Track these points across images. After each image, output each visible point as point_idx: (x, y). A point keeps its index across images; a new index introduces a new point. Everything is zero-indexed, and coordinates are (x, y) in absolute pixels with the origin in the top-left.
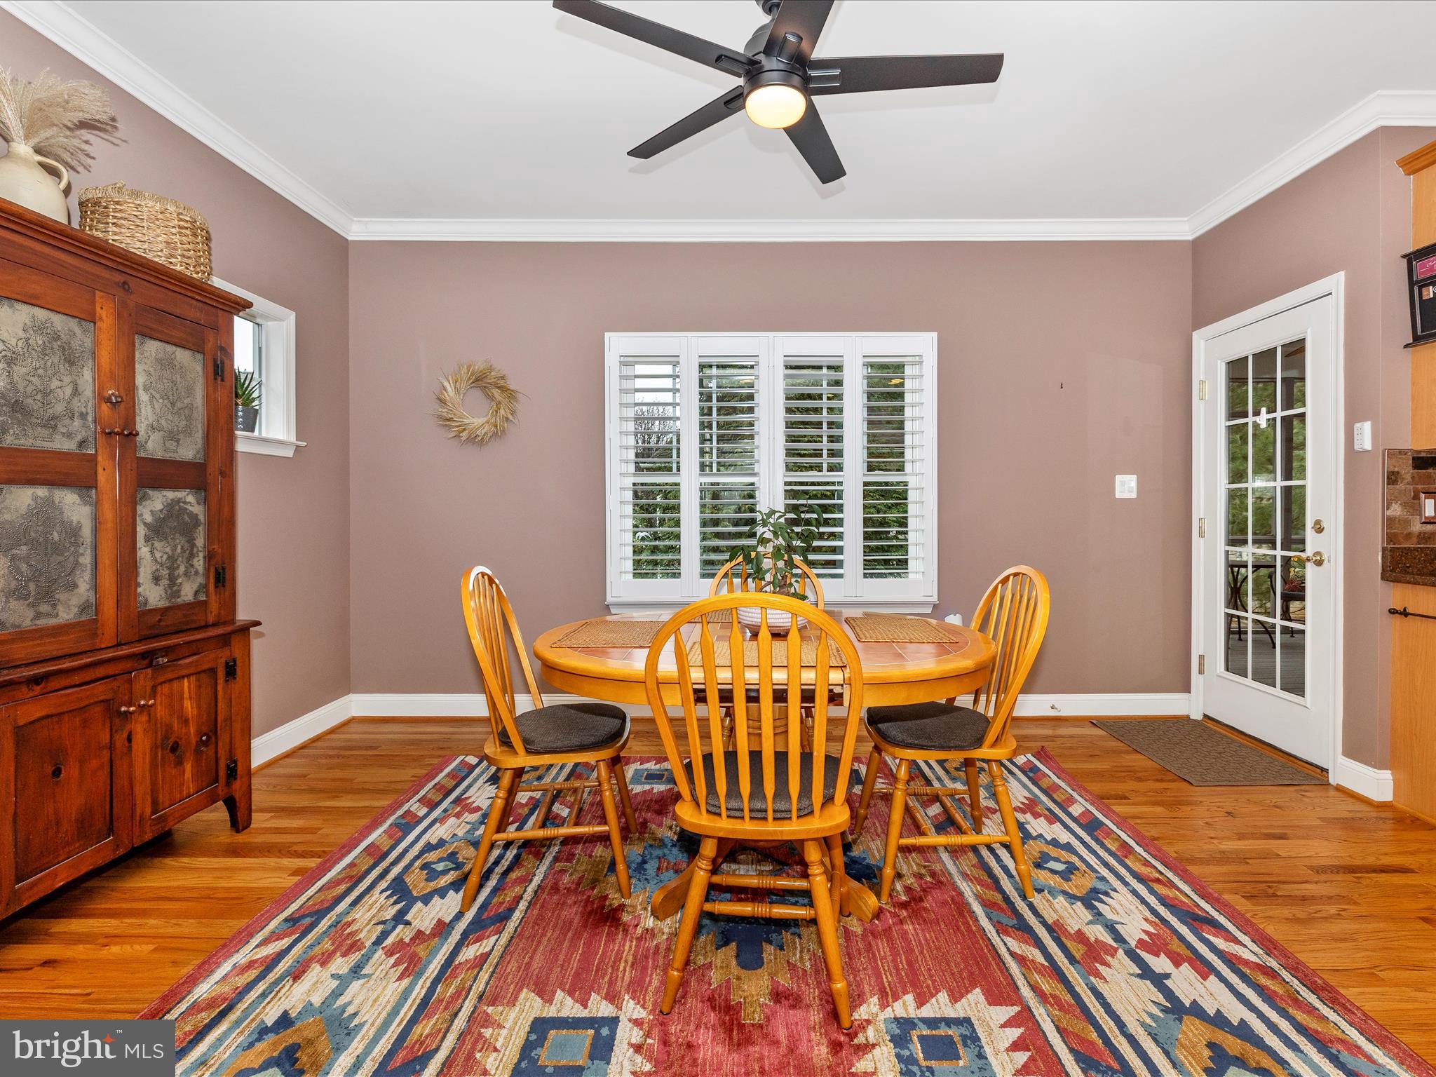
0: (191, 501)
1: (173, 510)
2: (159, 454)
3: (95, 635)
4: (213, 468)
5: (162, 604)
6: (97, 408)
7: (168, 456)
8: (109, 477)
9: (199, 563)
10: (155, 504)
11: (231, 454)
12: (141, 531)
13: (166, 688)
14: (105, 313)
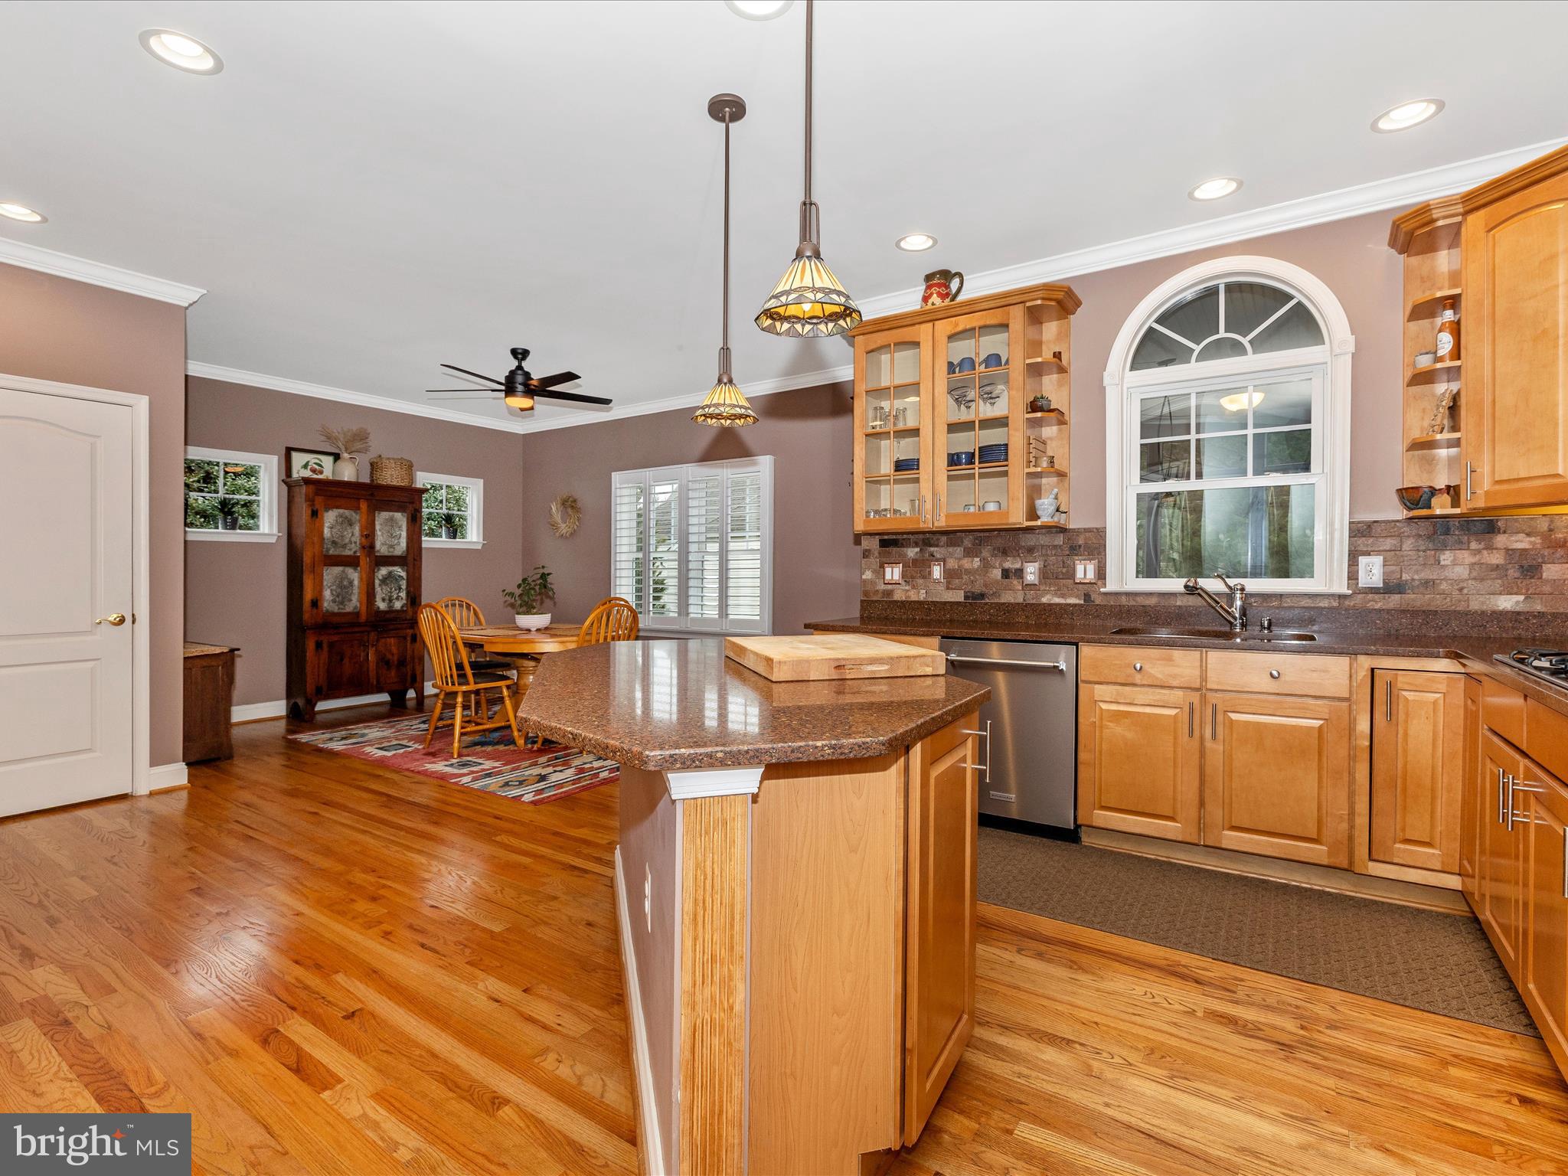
0: (399, 571)
1: (390, 575)
2: (386, 554)
3: (358, 617)
4: (410, 558)
5: (386, 609)
6: (360, 540)
7: (390, 554)
8: (364, 561)
9: (403, 594)
10: (383, 571)
11: (420, 548)
12: (377, 582)
13: (383, 640)
14: (364, 505)
